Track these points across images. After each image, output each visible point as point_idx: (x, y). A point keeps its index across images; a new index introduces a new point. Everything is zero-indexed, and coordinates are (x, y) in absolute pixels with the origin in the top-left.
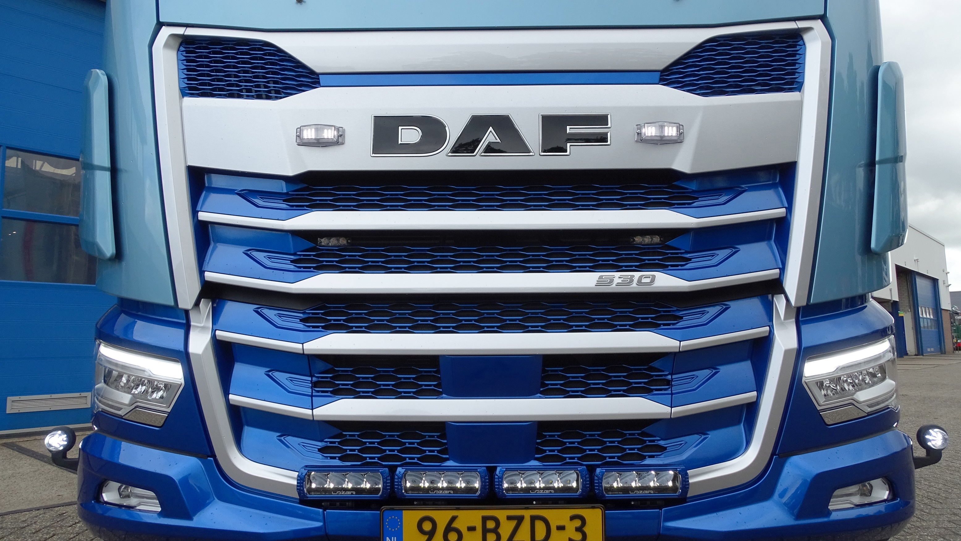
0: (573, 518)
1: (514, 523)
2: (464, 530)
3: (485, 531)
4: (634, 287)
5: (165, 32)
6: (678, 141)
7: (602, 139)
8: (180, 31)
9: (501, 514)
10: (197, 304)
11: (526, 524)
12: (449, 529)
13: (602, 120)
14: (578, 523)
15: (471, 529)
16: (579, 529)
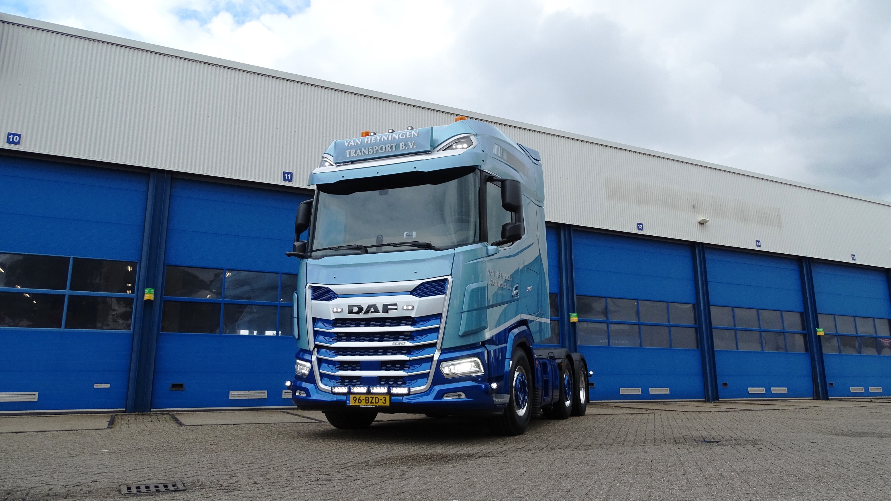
0: (383, 397)
1: (372, 398)
2: (362, 400)
3: (366, 400)
4: (400, 345)
5: (308, 285)
6: (412, 309)
7: (396, 309)
8: (311, 285)
9: (369, 396)
10: (314, 349)
11: (374, 398)
12: (359, 399)
13: (396, 305)
14: (384, 399)
15: (363, 399)
16: (385, 400)
